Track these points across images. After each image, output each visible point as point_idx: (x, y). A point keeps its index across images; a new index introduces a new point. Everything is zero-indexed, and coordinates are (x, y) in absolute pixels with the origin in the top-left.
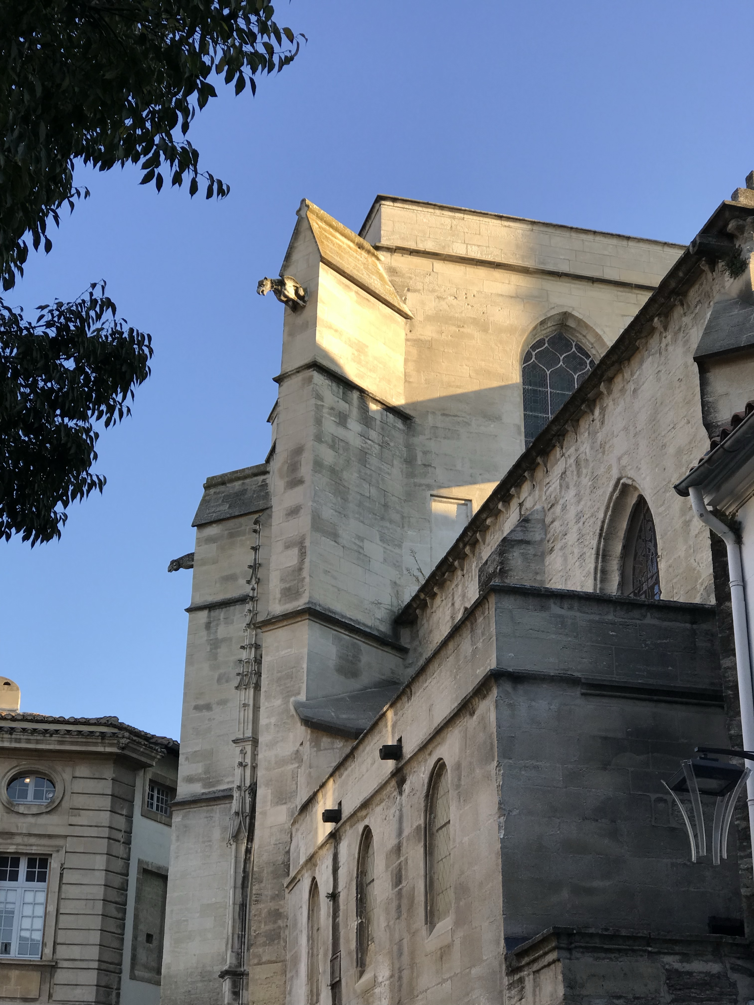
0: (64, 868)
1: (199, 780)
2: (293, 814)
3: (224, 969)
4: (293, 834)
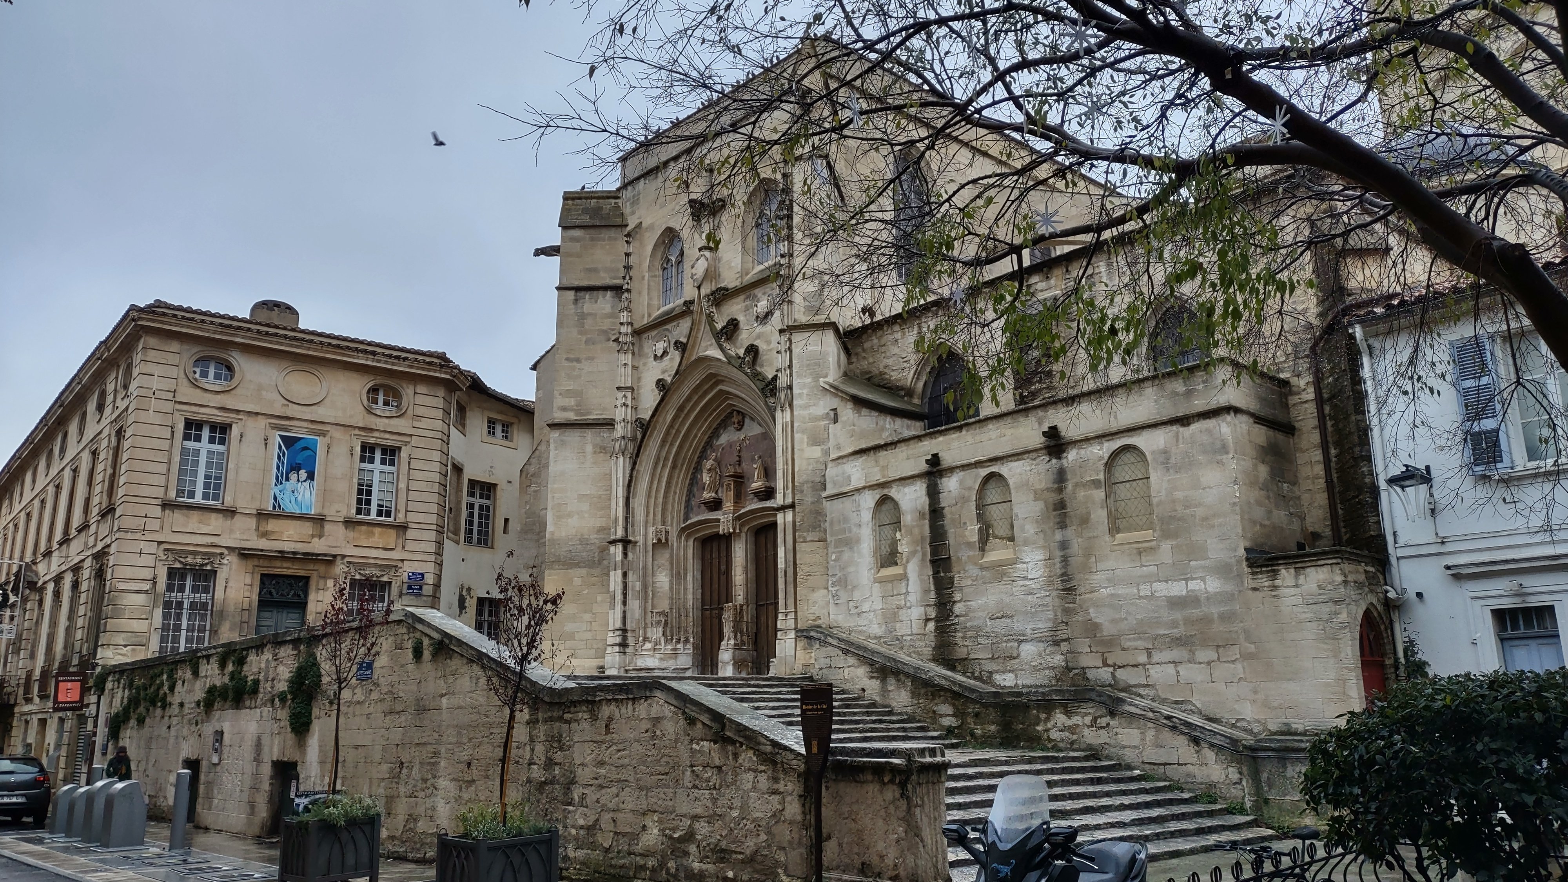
0: (410, 458)
1: (571, 410)
2: (827, 453)
3: (613, 537)
4: (830, 465)
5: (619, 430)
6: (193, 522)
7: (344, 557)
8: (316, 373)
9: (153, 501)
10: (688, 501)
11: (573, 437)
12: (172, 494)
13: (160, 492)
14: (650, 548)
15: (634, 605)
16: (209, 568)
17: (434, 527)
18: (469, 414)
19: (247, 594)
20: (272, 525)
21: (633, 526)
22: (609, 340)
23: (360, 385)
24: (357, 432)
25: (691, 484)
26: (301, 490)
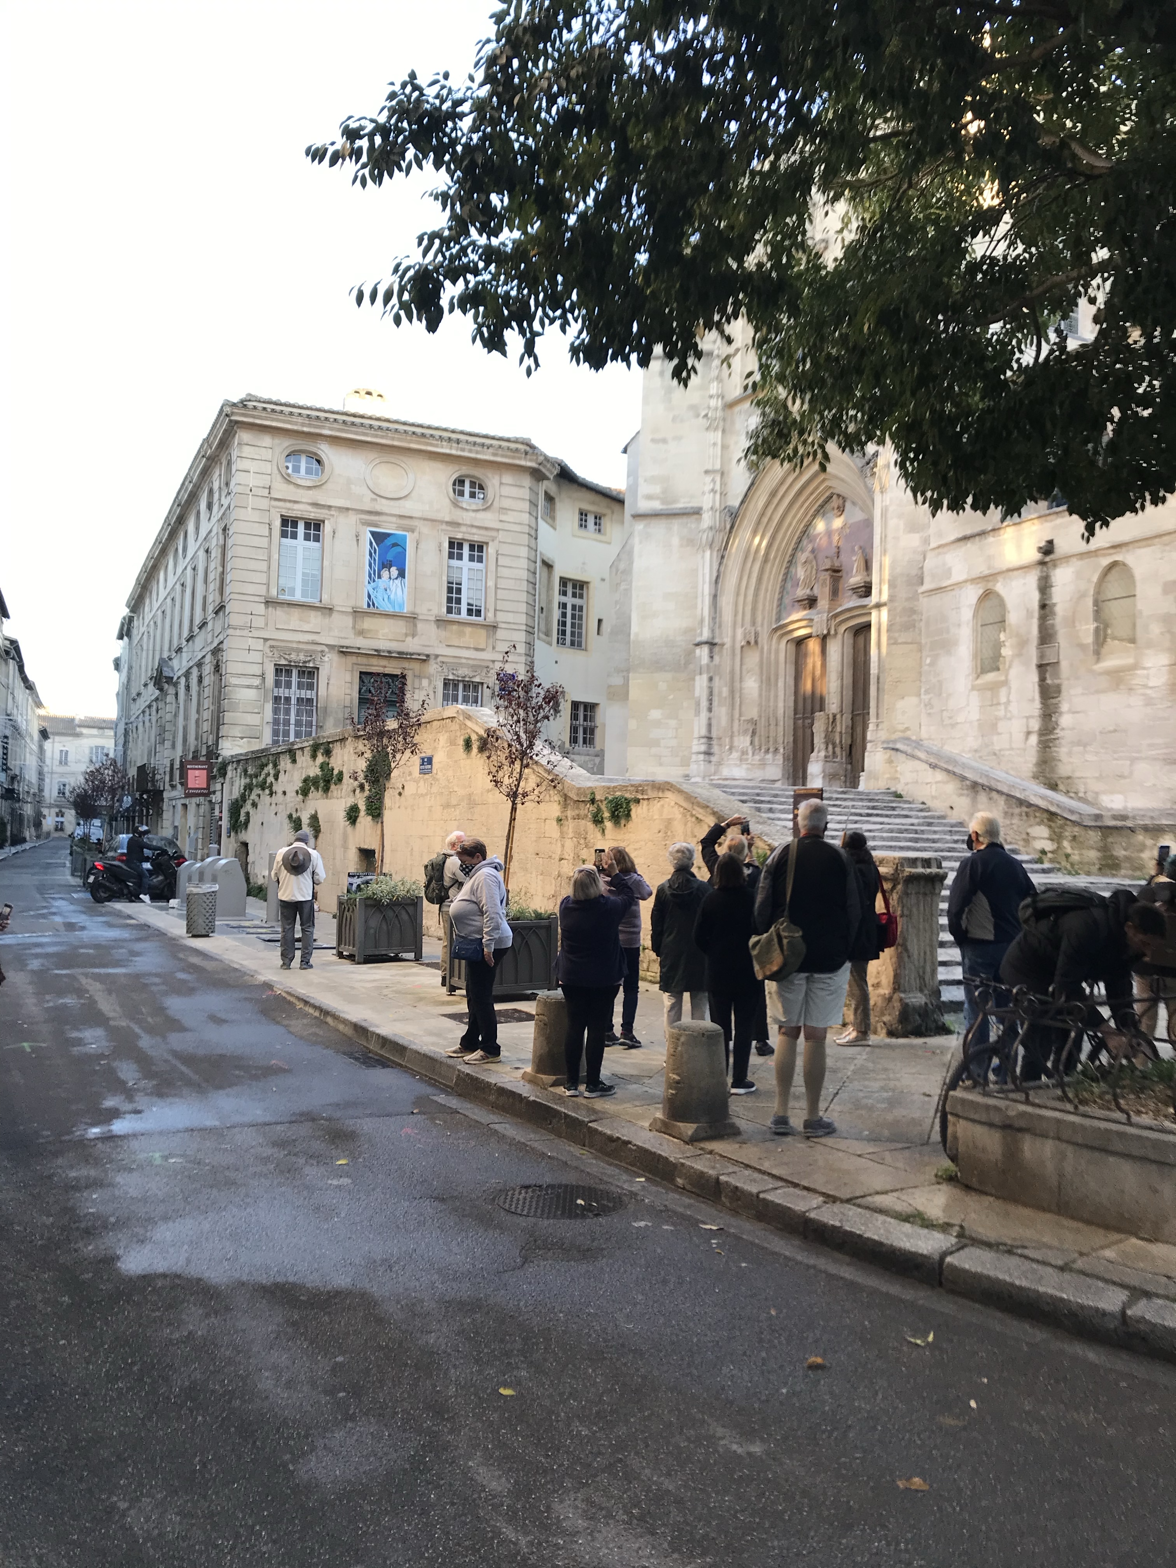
0: (498, 554)
1: (657, 499)
2: (926, 541)
3: (698, 639)
4: (929, 555)
5: (707, 519)
6: (293, 619)
7: (437, 656)
8: (403, 465)
9: (257, 599)
10: (781, 599)
11: (658, 528)
12: (274, 592)
13: (262, 590)
14: (738, 651)
15: (722, 712)
16: (311, 665)
17: (524, 628)
18: (559, 505)
19: (348, 691)
20: (368, 623)
21: (720, 626)
22: (698, 416)
23: (446, 475)
24: (444, 527)
25: (785, 580)
26: (393, 588)
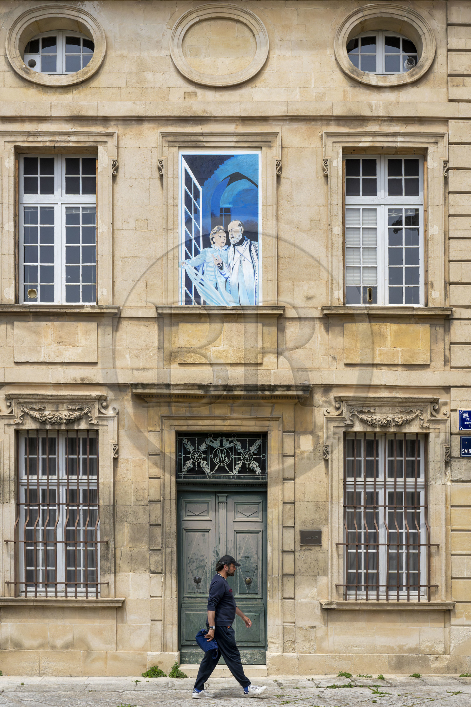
0: (449, 169)
6: (48, 343)
7: (327, 388)
12: (8, 295)
16: (83, 426)
20: (187, 336)
23: (332, 26)
24: (333, 128)
26: (235, 262)
